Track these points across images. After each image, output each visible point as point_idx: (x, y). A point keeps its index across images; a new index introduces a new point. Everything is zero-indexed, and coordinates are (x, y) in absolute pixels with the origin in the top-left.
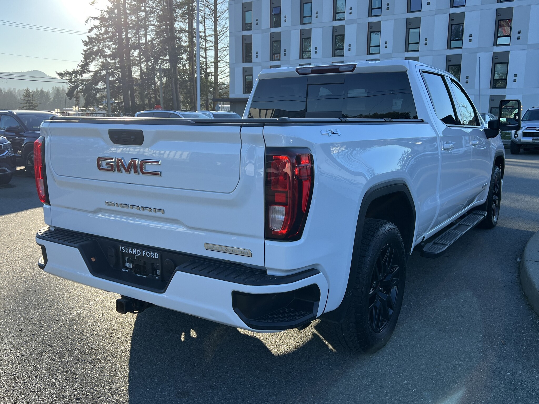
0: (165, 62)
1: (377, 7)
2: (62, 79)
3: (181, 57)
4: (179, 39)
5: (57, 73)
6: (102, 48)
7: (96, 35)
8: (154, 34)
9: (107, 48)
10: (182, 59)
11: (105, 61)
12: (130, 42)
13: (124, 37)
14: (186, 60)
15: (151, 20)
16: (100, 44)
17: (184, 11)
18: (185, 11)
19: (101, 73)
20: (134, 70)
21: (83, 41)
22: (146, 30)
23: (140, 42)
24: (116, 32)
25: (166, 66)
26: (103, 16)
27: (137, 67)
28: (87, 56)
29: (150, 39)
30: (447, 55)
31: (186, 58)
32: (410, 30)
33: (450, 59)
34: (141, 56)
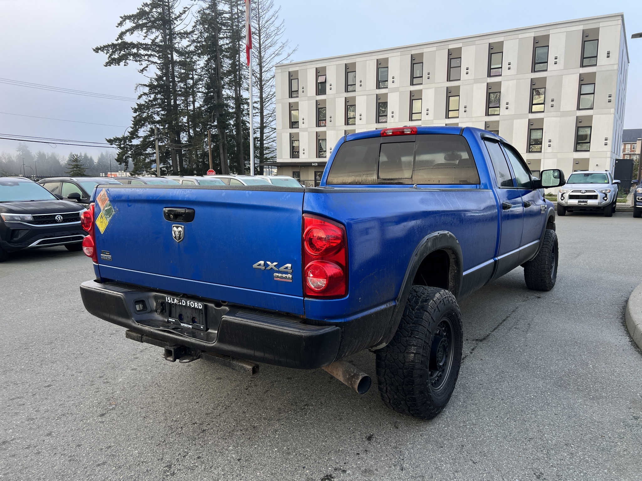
0: (213, 128)
1: (418, 76)
2: (111, 144)
3: (228, 123)
4: (227, 105)
5: (107, 140)
6: (151, 114)
7: (145, 102)
8: (202, 101)
9: (156, 114)
10: (230, 124)
11: (154, 127)
12: (179, 108)
13: (172, 103)
14: (233, 126)
15: (200, 88)
16: (149, 111)
18: (232, 78)
19: (149, 138)
20: (183, 135)
21: (132, 108)
22: (194, 97)
23: (189, 108)
24: (165, 99)
25: (214, 131)
26: (152, 83)
27: (185, 133)
28: (136, 122)
29: (199, 106)
30: (485, 122)
31: (233, 124)
32: (450, 98)
33: (488, 125)
34: (190, 122)
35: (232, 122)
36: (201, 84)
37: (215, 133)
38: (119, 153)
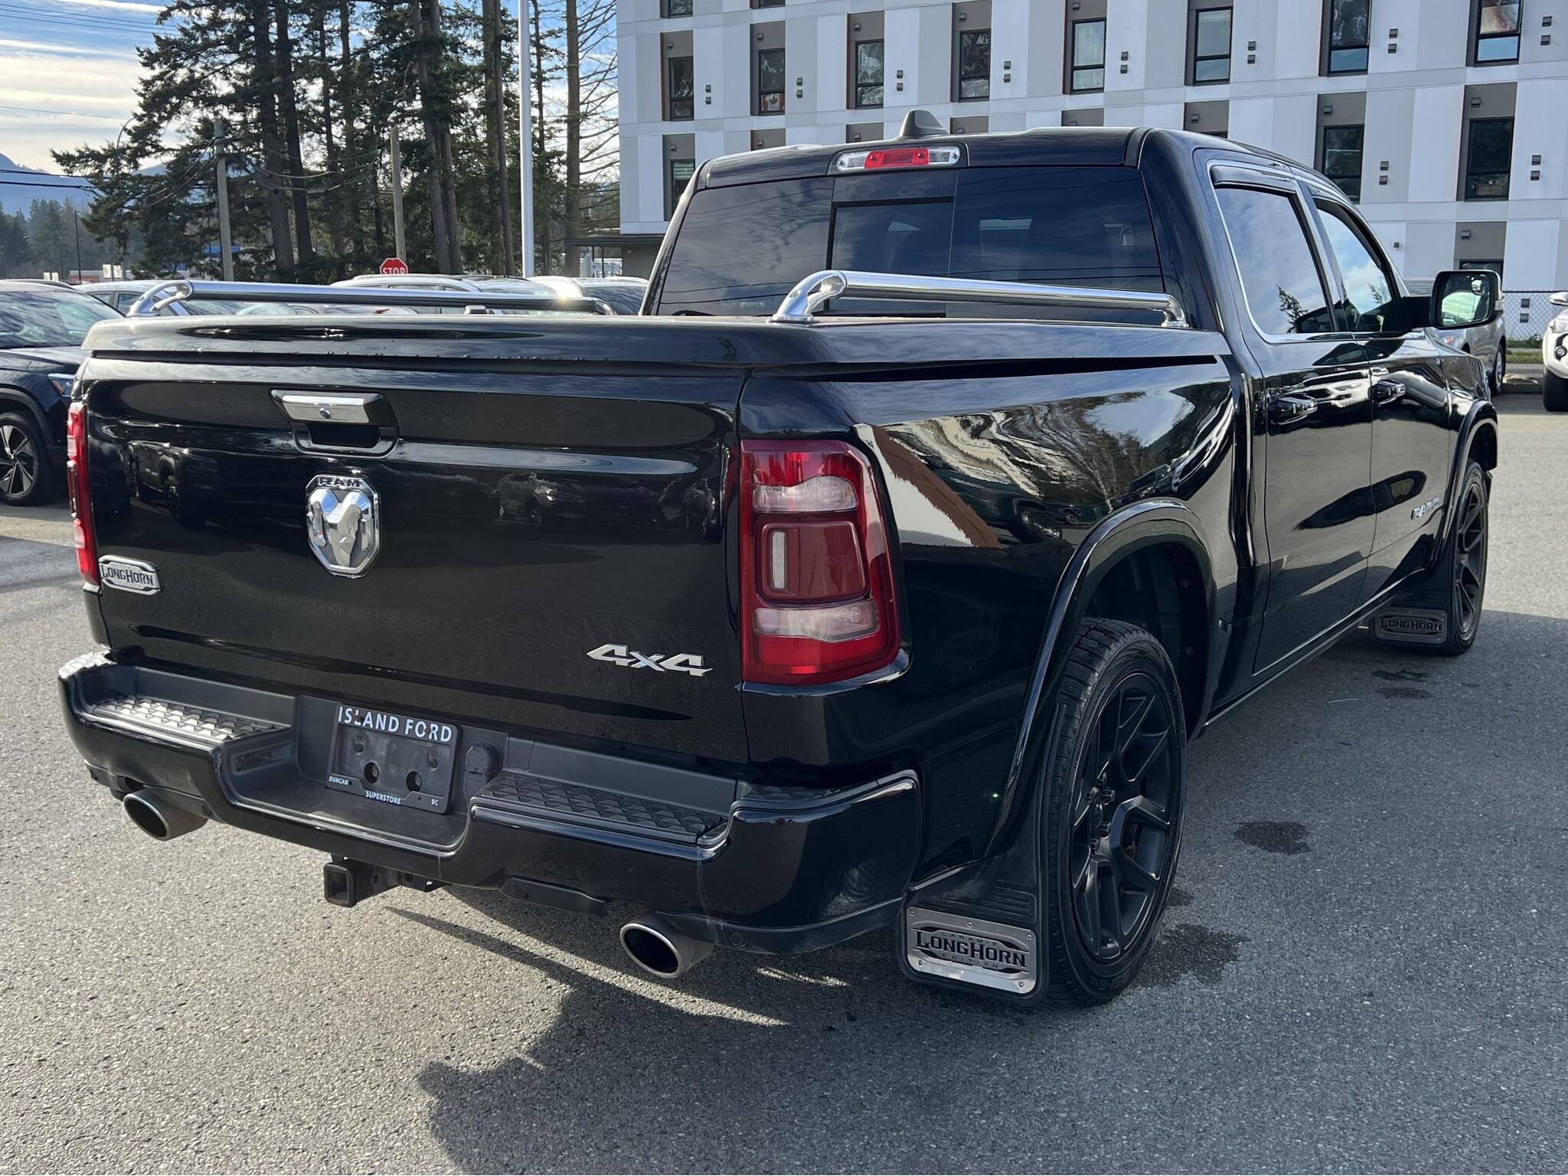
0: (408, 119)
2: (70, 173)
3: (460, 102)
4: (456, 44)
5: (55, 155)
6: (203, 74)
7: (183, 30)
8: (373, 29)
9: (217, 74)
10: (464, 108)
11: (212, 116)
13: (273, 38)
14: (477, 113)
16: (196, 61)
19: (198, 155)
20: (309, 144)
21: (138, 49)
22: (344, 16)
23: (328, 53)
24: (248, 21)
25: (413, 131)
27: (317, 136)
28: (153, 98)
29: (360, 45)
30: (1319, 95)
31: (476, 106)
32: (1201, 13)
33: (1328, 107)
34: (331, 101)
35: (472, 100)
37: (416, 136)
38: (95, 203)
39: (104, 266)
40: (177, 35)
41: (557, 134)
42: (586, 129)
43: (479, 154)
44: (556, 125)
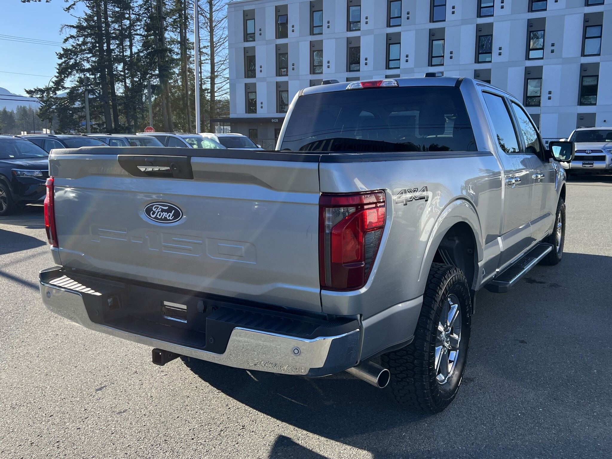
0: (154, 77)
1: (396, 16)
2: (32, 97)
3: (172, 71)
4: (171, 51)
5: (26, 91)
6: (80, 61)
7: (72, 46)
8: (141, 45)
9: (85, 61)
10: (174, 73)
11: (83, 76)
12: (113, 54)
13: (105, 48)
14: (178, 75)
15: (138, 29)
16: (77, 57)
17: (175, 19)
18: (177, 19)
19: (78, 90)
20: (118, 86)
21: (56, 53)
22: (131, 41)
23: (125, 54)
24: (96, 42)
25: (155, 82)
26: (81, 24)
27: (121, 83)
28: (62, 70)
29: (136, 51)
30: (475, 70)
31: (177, 72)
32: (434, 41)
33: (478, 74)
34: (126, 71)
35: (177, 71)
36: (139, 25)
37: (156, 83)
38: (41, 108)
39: (43, 129)
40: (71, 48)
41: (207, 83)
42: (217, 81)
43: (179, 90)
44: (206, 79)
